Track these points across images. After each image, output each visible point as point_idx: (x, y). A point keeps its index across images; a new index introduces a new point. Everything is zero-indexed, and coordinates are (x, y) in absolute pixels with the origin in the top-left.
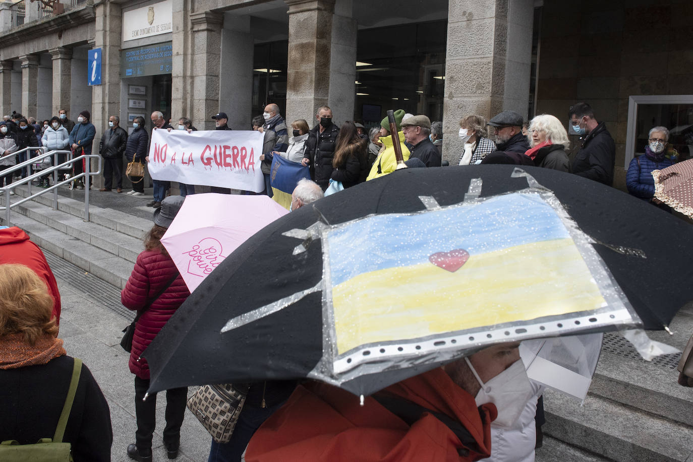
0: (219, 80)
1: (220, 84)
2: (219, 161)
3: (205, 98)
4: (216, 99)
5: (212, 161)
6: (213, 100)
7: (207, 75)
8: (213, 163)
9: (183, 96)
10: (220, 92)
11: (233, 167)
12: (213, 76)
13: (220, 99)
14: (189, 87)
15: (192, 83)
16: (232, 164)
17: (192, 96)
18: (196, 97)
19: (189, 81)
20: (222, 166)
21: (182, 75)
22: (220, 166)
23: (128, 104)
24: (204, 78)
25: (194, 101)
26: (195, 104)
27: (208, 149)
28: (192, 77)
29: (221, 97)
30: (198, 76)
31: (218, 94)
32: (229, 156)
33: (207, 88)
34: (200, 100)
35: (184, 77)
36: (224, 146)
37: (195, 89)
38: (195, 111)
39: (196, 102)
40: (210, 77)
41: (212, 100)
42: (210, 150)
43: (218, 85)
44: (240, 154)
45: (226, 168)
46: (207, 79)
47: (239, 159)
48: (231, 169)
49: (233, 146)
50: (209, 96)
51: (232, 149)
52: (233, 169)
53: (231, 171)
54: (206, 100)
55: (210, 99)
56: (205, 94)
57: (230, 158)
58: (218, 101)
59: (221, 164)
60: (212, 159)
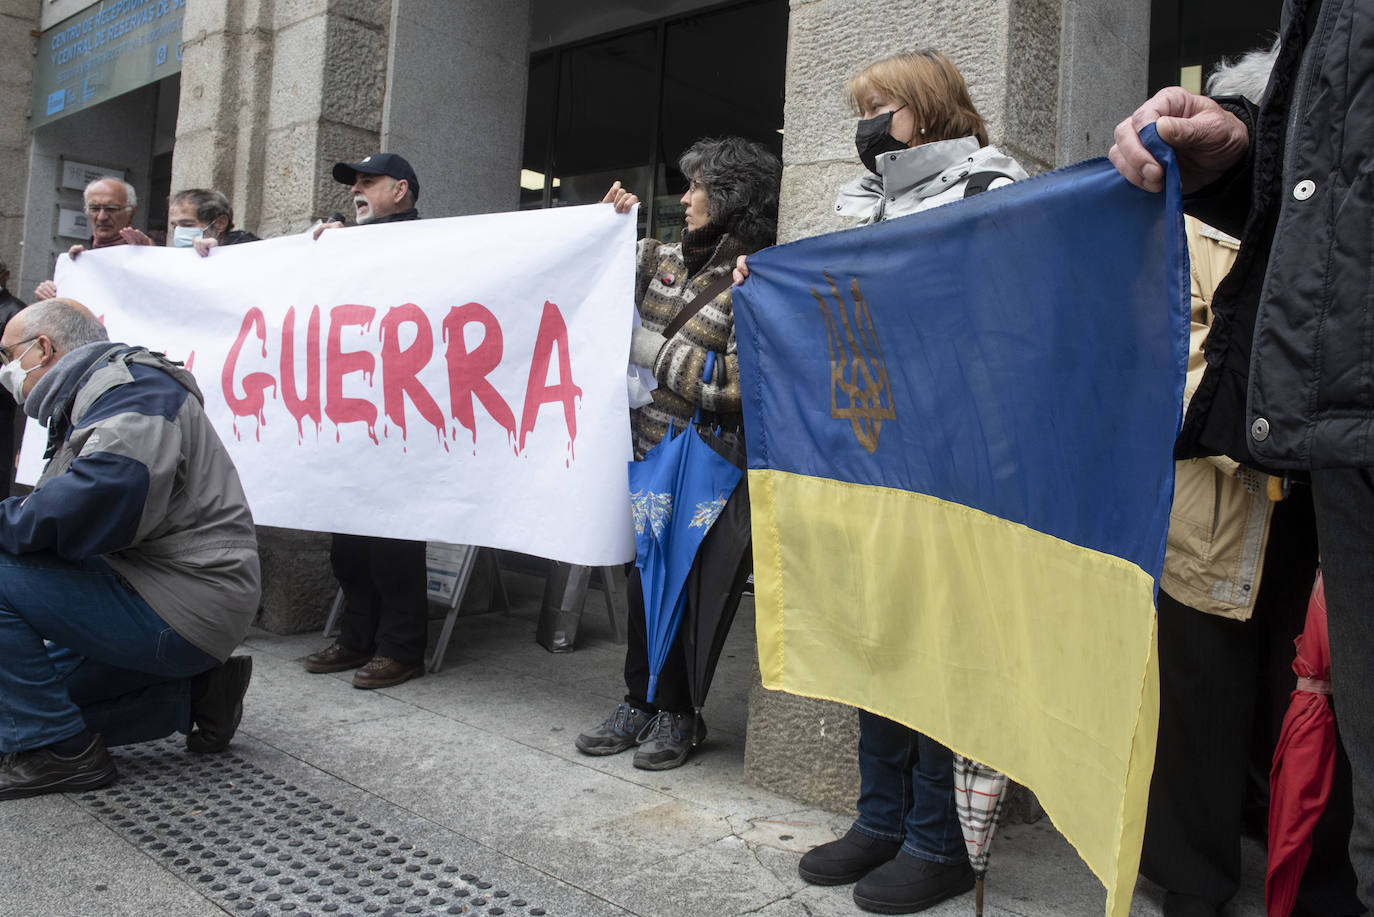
0: (384, 46)
1: (391, 67)
2: (303, 394)
3: (316, 113)
4: (368, 125)
5: (268, 392)
6: (356, 129)
7: (330, 12)
8: (274, 403)
9: (221, 117)
10: (388, 98)
12: (360, 22)
13: (385, 128)
14: (248, 79)
15: (266, 60)
17: (262, 115)
18: (277, 119)
19: (251, 49)
20: (316, 417)
21: (221, 24)
22: (307, 419)
23: (56, 224)
24: (320, 25)
25: (271, 137)
26: (271, 150)
27: (253, 331)
28: (266, 34)
29: (392, 122)
30: (290, 26)
31: (381, 106)
32: (362, 361)
33: (331, 68)
34: (293, 127)
35: (232, 34)
36: (336, 312)
37: (277, 84)
38: (271, 178)
39: (276, 141)
40: (346, 26)
41: (349, 126)
42: (262, 333)
43: (380, 67)
46: (332, 31)
48: (373, 436)
49: (396, 305)
50: (335, 107)
51: (384, 323)
52: (386, 436)
53: (377, 443)
54: (323, 121)
55: (341, 123)
56: (320, 97)
57: (368, 374)
58: (379, 141)
59: (312, 406)
60: (269, 380)
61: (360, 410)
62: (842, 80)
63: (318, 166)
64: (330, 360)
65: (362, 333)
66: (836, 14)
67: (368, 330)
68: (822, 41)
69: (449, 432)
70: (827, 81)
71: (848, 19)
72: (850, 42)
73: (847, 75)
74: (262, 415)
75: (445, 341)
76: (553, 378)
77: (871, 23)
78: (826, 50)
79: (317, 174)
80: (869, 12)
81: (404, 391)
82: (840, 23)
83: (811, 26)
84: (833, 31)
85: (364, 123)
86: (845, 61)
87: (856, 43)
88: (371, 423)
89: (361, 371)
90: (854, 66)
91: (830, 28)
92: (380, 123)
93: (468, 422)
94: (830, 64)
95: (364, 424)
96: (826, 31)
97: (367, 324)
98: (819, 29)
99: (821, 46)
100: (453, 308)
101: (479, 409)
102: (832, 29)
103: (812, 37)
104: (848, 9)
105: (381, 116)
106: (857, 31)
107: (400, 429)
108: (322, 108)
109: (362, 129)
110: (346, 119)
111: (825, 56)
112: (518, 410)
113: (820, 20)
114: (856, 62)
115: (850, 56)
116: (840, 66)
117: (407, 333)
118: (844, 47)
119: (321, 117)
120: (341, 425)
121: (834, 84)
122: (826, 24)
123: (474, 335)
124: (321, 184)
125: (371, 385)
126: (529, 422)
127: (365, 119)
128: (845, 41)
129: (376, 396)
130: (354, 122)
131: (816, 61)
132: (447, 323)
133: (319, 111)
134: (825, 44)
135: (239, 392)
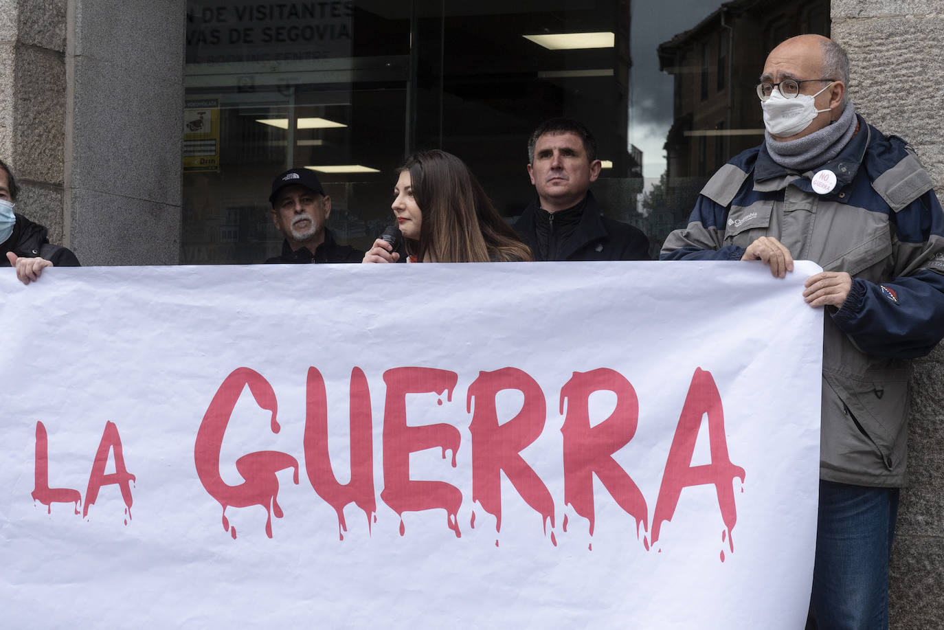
2: (342, 470)
3: (9, 33)
5: (284, 476)
6: (46, 51)
11: (469, 506)
16: (467, 491)
20: (368, 505)
22: (351, 509)
27: (246, 398)
29: (77, 36)
31: (64, 16)
32: (444, 436)
36: (389, 376)
41: (40, 49)
42: (266, 398)
44: (555, 421)
45: (408, 516)
47: (544, 454)
48: (454, 527)
49: (489, 369)
50: (29, 24)
51: (474, 389)
52: (473, 527)
53: (458, 534)
54: (20, 46)
55: (34, 46)
56: (15, 13)
57: (449, 452)
58: (64, 63)
59: (360, 492)
60: (286, 460)
62: (903, 105)
63: (16, 108)
64: (387, 435)
65: (440, 402)
66: (891, 35)
67: (450, 399)
68: (875, 61)
69: (559, 521)
70: (885, 103)
71: (908, 43)
72: (911, 68)
73: (909, 101)
74: (276, 506)
75: (561, 412)
76: (701, 455)
77: (936, 51)
78: (881, 72)
79: (15, 119)
80: (934, 40)
81: (502, 472)
82: (897, 45)
83: (859, 44)
84: (889, 52)
85: (52, 43)
86: (907, 86)
87: (919, 69)
88: (453, 510)
89: (439, 449)
90: (919, 93)
91: (884, 48)
92: (65, 40)
93: (585, 507)
94: (887, 87)
95: (443, 512)
96: (881, 51)
97: (446, 391)
98: (871, 48)
99: (874, 66)
100: (575, 374)
101: (601, 495)
102: (888, 51)
103: (863, 56)
104: (906, 32)
105: (66, 29)
106: (919, 57)
107: (493, 518)
108: (19, 29)
109: (51, 50)
110: (38, 38)
111: (880, 78)
112: (651, 496)
113: (872, 39)
114: (920, 89)
115: (912, 81)
116: (901, 90)
117: (509, 403)
118: (904, 72)
119: (18, 41)
120: (404, 514)
121: (894, 108)
122: (880, 44)
123: (601, 406)
124: (19, 133)
125: (454, 464)
126: (666, 507)
127: (52, 36)
128: (905, 65)
129: (462, 477)
130: (44, 42)
131: (869, 82)
132: (566, 391)
133: (15, 31)
134: (880, 65)
135: (230, 475)
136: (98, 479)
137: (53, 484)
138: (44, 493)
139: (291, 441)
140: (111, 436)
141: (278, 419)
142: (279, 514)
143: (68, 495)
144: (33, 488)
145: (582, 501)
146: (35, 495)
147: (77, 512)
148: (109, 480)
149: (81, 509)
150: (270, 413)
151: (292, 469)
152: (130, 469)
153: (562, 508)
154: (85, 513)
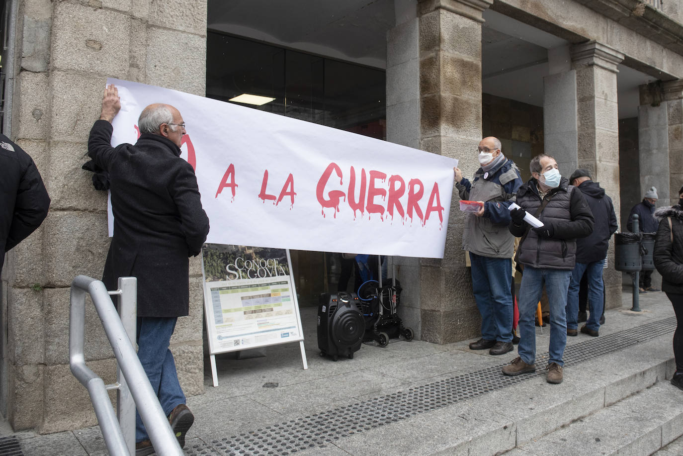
2: (357, 201)
5: (341, 199)
8: (344, 204)
11: (386, 213)
16: (386, 208)
20: (362, 211)
22: (358, 211)
27: (334, 173)
36: (372, 172)
42: (340, 174)
44: (407, 191)
45: (372, 214)
47: (404, 200)
48: (382, 218)
49: (393, 175)
51: (390, 180)
52: (386, 219)
53: (383, 221)
57: (383, 197)
59: (360, 206)
60: (342, 194)
61: (379, 209)
64: (369, 190)
65: (382, 182)
67: (386, 182)
74: (338, 208)
75: (408, 189)
81: (394, 204)
88: (382, 214)
89: (381, 195)
95: (379, 214)
97: (384, 179)
100: (411, 179)
107: (391, 216)
117: (398, 185)
120: (371, 214)
125: (384, 201)
129: (385, 206)
132: (410, 183)
135: (326, 197)
136: (284, 193)
137: (267, 192)
138: (263, 196)
139: (345, 189)
140: (290, 179)
141: (342, 181)
142: (338, 211)
143: (271, 197)
144: (259, 194)
145: (410, 213)
146: (260, 196)
147: (274, 204)
148: (288, 194)
149: (276, 203)
150: (340, 178)
151: (344, 197)
152: (295, 191)
153: (406, 215)
154: (277, 205)
